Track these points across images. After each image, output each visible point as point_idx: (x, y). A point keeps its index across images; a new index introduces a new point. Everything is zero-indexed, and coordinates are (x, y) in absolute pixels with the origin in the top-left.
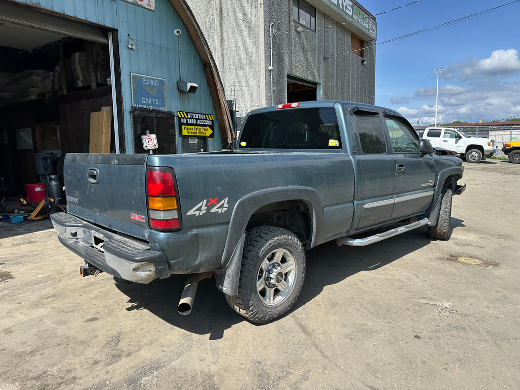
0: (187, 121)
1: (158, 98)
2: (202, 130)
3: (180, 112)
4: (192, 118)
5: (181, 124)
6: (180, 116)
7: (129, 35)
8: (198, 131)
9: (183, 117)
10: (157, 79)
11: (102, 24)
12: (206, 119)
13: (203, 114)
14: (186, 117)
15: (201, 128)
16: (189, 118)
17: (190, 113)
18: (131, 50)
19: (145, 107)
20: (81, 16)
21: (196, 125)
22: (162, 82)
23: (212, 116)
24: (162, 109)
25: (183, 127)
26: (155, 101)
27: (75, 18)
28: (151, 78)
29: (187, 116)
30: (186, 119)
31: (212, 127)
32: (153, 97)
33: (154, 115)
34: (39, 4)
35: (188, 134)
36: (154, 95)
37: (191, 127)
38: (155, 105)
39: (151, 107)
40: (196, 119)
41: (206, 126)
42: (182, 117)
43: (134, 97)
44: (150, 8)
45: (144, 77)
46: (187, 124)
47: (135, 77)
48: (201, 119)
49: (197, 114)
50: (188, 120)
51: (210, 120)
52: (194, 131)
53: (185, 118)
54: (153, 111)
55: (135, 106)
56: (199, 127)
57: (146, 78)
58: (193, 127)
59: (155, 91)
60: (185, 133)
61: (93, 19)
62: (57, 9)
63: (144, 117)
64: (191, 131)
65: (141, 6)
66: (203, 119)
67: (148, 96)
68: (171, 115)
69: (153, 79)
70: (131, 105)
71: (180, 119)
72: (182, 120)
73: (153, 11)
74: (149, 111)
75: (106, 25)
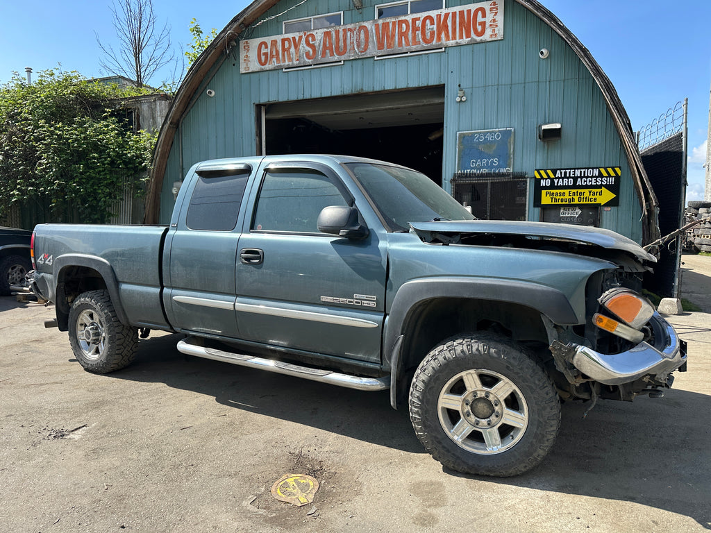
0: (552, 182)
1: (499, 157)
2: (587, 194)
3: (538, 171)
4: (565, 177)
5: (538, 189)
6: (538, 177)
7: (459, 86)
8: (576, 198)
9: (545, 176)
10: (499, 131)
11: (425, 85)
12: (601, 175)
13: (593, 169)
14: (552, 176)
15: (587, 191)
16: (559, 178)
17: (560, 170)
18: (461, 104)
19: (475, 171)
20: (402, 85)
21: (575, 186)
22: (506, 134)
23: (617, 170)
24: (503, 171)
25: (544, 192)
26: (493, 162)
27: (395, 89)
28: (488, 132)
29: (555, 175)
30: (552, 180)
31: (614, 188)
32: (489, 157)
33: (489, 181)
34: (362, 89)
35: (553, 203)
36: (491, 153)
37: (562, 191)
38: (492, 167)
39: (484, 171)
40: (575, 179)
41: (599, 187)
42: (542, 178)
43: (459, 161)
44: (496, 39)
45: (476, 133)
46: (552, 187)
47: (463, 137)
48: (588, 177)
49: (578, 169)
50: (556, 181)
51: (610, 176)
52: (567, 197)
53: (549, 177)
54: (489, 175)
55: (460, 172)
56: (582, 191)
57: (479, 133)
58: (567, 191)
59: (494, 148)
60: (546, 200)
61: (414, 83)
62: (377, 88)
63: (473, 185)
64: (562, 197)
65: (482, 42)
66: (592, 177)
67: (481, 155)
68: (519, 179)
69: (490, 133)
70: (453, 172)
71: (537, 182)
72: (543, 183)
73: (500, 40)
74: (482, 175)
75: (430, 84)
